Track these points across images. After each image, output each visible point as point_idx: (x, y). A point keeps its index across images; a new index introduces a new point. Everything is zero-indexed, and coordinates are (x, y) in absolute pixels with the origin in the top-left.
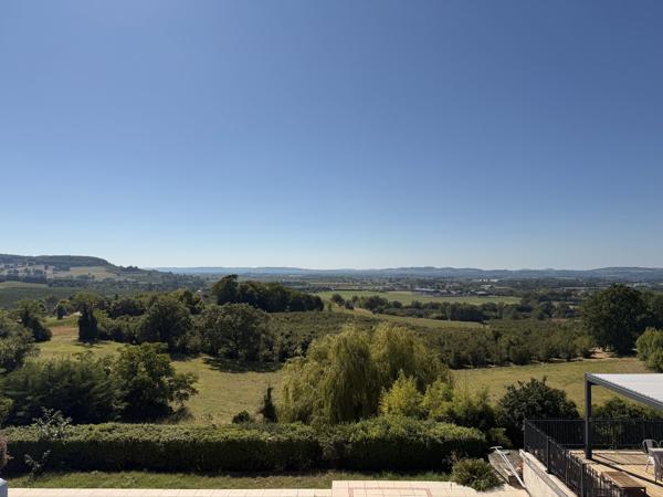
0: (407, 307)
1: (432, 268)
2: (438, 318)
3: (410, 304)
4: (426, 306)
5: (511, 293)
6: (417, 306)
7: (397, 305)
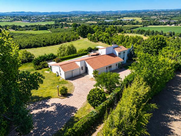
0: (24, 27)
1: (24, 12)
2: (35, 30)
3: (24, 26)
4: (29, 26)
5: (51, 20)
6: (27, 26)
7: (20, 27)
